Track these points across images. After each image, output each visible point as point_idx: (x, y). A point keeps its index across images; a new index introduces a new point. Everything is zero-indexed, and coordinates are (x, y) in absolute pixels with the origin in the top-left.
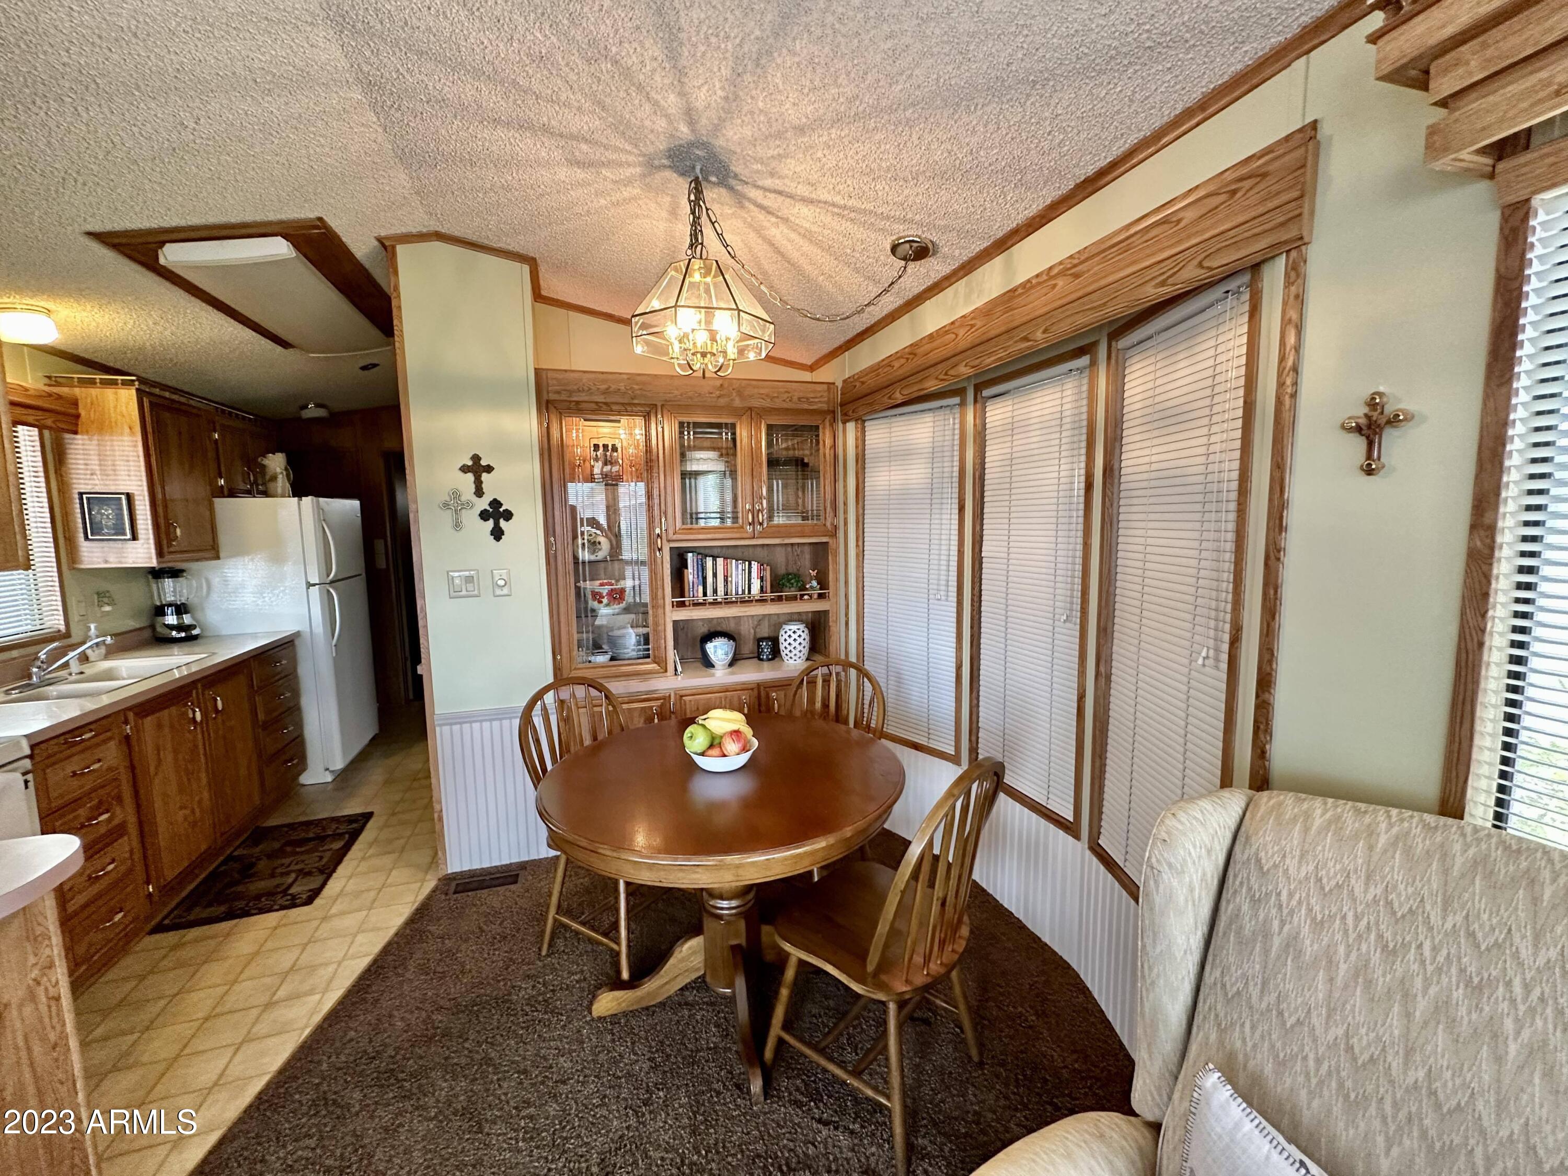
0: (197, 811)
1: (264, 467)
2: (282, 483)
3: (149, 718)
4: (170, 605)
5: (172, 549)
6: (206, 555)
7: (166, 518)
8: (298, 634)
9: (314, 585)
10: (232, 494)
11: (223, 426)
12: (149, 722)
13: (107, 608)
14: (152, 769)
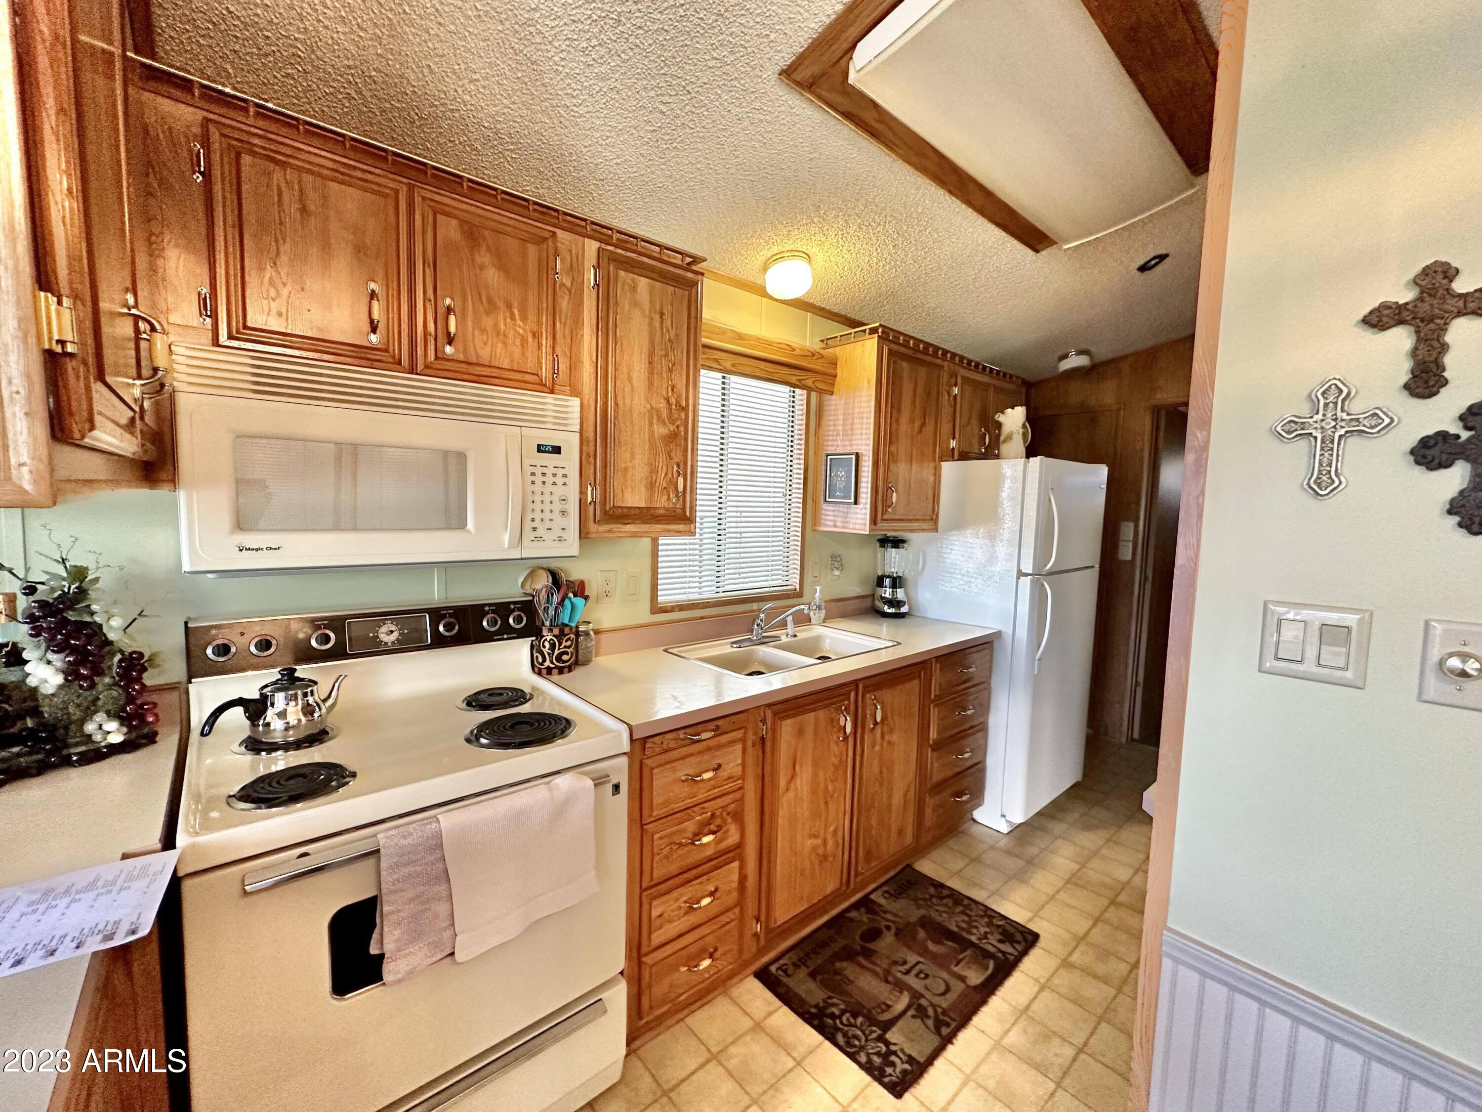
0: (830, 843)
1: (999, 425)
2: (1016, 445)
3: (789, 721)
4: (889, 577)
5: (885, 517)
6: (925, 526)
7: (886, 480)
8: (998, 634)
9: (1026, 575)
10: (964, 456)
11: (963, 378)
12: (787, 727)
13: (837, 573)
14: (783, 783)
